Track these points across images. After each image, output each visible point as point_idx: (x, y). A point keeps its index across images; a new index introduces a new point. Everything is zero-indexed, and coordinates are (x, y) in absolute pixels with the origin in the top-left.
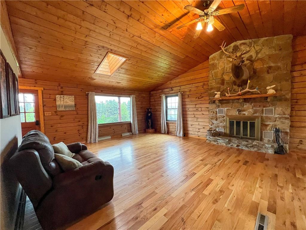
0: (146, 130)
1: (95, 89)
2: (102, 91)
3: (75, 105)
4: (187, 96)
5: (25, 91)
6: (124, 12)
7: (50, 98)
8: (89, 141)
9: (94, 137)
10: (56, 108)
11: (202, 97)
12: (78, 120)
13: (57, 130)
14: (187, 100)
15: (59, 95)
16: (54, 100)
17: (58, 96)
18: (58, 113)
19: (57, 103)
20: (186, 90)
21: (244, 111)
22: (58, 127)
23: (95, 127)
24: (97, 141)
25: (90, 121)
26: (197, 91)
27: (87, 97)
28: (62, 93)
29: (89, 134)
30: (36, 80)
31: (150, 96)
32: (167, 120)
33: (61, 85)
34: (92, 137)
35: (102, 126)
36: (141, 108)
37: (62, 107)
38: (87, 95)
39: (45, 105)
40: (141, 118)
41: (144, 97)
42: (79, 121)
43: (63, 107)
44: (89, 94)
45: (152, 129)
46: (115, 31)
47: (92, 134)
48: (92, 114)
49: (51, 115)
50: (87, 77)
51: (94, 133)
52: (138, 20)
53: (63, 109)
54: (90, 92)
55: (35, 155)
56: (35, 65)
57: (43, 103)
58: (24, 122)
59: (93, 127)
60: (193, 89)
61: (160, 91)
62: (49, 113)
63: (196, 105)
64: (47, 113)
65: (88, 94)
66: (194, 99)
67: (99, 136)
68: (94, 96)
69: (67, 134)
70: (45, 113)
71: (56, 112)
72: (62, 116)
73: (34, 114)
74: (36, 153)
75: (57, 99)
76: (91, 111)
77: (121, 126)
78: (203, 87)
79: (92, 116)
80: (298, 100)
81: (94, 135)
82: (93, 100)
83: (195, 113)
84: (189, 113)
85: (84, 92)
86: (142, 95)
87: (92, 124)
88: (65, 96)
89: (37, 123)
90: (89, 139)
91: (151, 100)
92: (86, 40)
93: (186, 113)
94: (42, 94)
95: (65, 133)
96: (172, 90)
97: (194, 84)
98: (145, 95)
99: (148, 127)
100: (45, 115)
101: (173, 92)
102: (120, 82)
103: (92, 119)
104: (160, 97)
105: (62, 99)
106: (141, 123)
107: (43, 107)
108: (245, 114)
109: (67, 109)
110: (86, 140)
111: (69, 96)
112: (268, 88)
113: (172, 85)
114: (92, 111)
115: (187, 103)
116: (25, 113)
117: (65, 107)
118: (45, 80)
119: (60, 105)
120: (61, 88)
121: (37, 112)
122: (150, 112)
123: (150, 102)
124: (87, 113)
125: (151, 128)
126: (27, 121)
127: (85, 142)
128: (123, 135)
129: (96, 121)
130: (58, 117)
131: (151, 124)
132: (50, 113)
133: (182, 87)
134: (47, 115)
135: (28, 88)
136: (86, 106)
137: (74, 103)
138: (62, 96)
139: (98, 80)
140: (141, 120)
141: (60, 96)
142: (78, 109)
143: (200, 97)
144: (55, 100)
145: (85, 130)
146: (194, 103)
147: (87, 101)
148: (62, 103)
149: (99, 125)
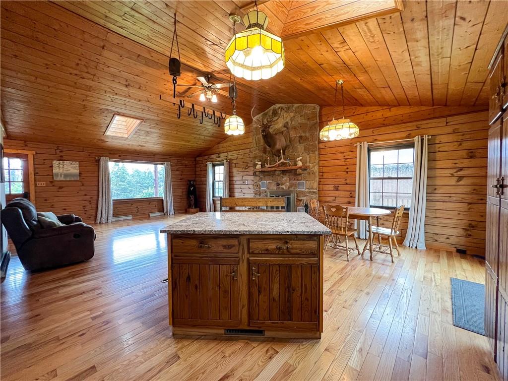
0: (188, 209)
1: (110, 154)
2: (120, 156)
3: (80, 173)
4: (234, 165)
5: (10, 156)
6: (119, 82)
7: (44, 165)
8: (98, 221)
9: (106, 215)
10: (53, 178)
11: (249, 167)
12: (84, 193)
13: (53, 205)
14: (234, 170)
15: (58, 160)
16: (50, 167)
17: (55, 162)
18: (55, 183)
19: (54, 171)
20: (234, 157)
21: (283, 184)
22: (54, 201)
23: (108, 202)
24: (110, 221)
25: (100, 195)
26: (243, 160)
27: (97, 164)
28: (61, 159)
29: (99, 212)
30: (25, 142)
31: (196, 163)
32: (213, 196)
33: (60, 148)
34: (103, 216)
35: (117, 203)
36: (181, 179)
37: (61, 176)
38: (98, 161)
39: (37, 173)
40: (180, 194)
41: (186, 165)
42: (86, 195)
43: (63, 176)
44: (101, 160)
45: (195, 208)
46: (115, 97)
47: (104, 212)
48: (104, 186)
49: (45, 185)
50: (95, 139)
51: (106, 210)
52: (139, 88)
53: (62, 179)
54: (102, 158)
55: (19, 212)
56: (25, 126)
57: (34, 170)
58: (9, 193)
59: (105, 203)
60: (240, 156)
61: (207, 157)
62: (42, 183)
63: (243, 176)
64: (40, 183)
65: (99, 159)
66: (240, 169)
67: (114, 215)
68: (107, 162)
69: (67, 211)
70: (38, 183)
71: (51, 182)
72: (61, 188)
73: (21, 184)
74: (20, 211)
75: (53, 165)
76: (102, 182)
77: (148, 203)
78: (249, 155)
79: (104, 188)
80: (323, 173)
81: (105, 213)
82: (107, 168)
83: (243, 186)
84: (236, 186)
85: (94, 156)
86: (183, 162)
87: (104, 199)
88: (66, 162)
89: (26, 195)
90: (99, 218)
91: (197, 169)
92: (84, 103)
93: (233, 186)
94: (34, 159)
95: (65, 209)
96: (219, 157)
97: (241, 151)
98: (187, 162)
99: (190, 206)
100: (38, 185)
101: (220, 159)
102: (144, 145)
103: (104, 193)
104: (206, 166)
105: (61, 166)
106: (180, 200)
107: (35, 175)
108: (283, 188)
109: (68, 179)
110: (96, 219)
111: (71, 162)
112: (297, 160)
113: (220, 150)
114: (104, 182)
115: (235, 174)
116: (9, 182)
117: (66, 175)
118: (39, 142)
119: (58, 174)
120: (60, 152)
121: (26, 181)
122: (193, 186)
123: (196, 171)
124: (97, 185)
125: (193, 207)
126: (12, 193)
127: (94, 222)
128: (151, 215)
129: (109, 195)
130: (55, 189)
131: (193, 201)
132: (44, 183)
133: (230, 154)
134: (40, 185)
135: (15, 151)
136: (96, 175)
137: (78, 171)
138: (61, 162)
139: (111, 143)
140: (181, 196)
141: (58, 162)
142: (83, 179)
143: (246, 167)
144: (52, 167)
145: (94, 206)
146: (241, 175)
147: (97, 168)
148: (61, 171)
149: (113, 200)
